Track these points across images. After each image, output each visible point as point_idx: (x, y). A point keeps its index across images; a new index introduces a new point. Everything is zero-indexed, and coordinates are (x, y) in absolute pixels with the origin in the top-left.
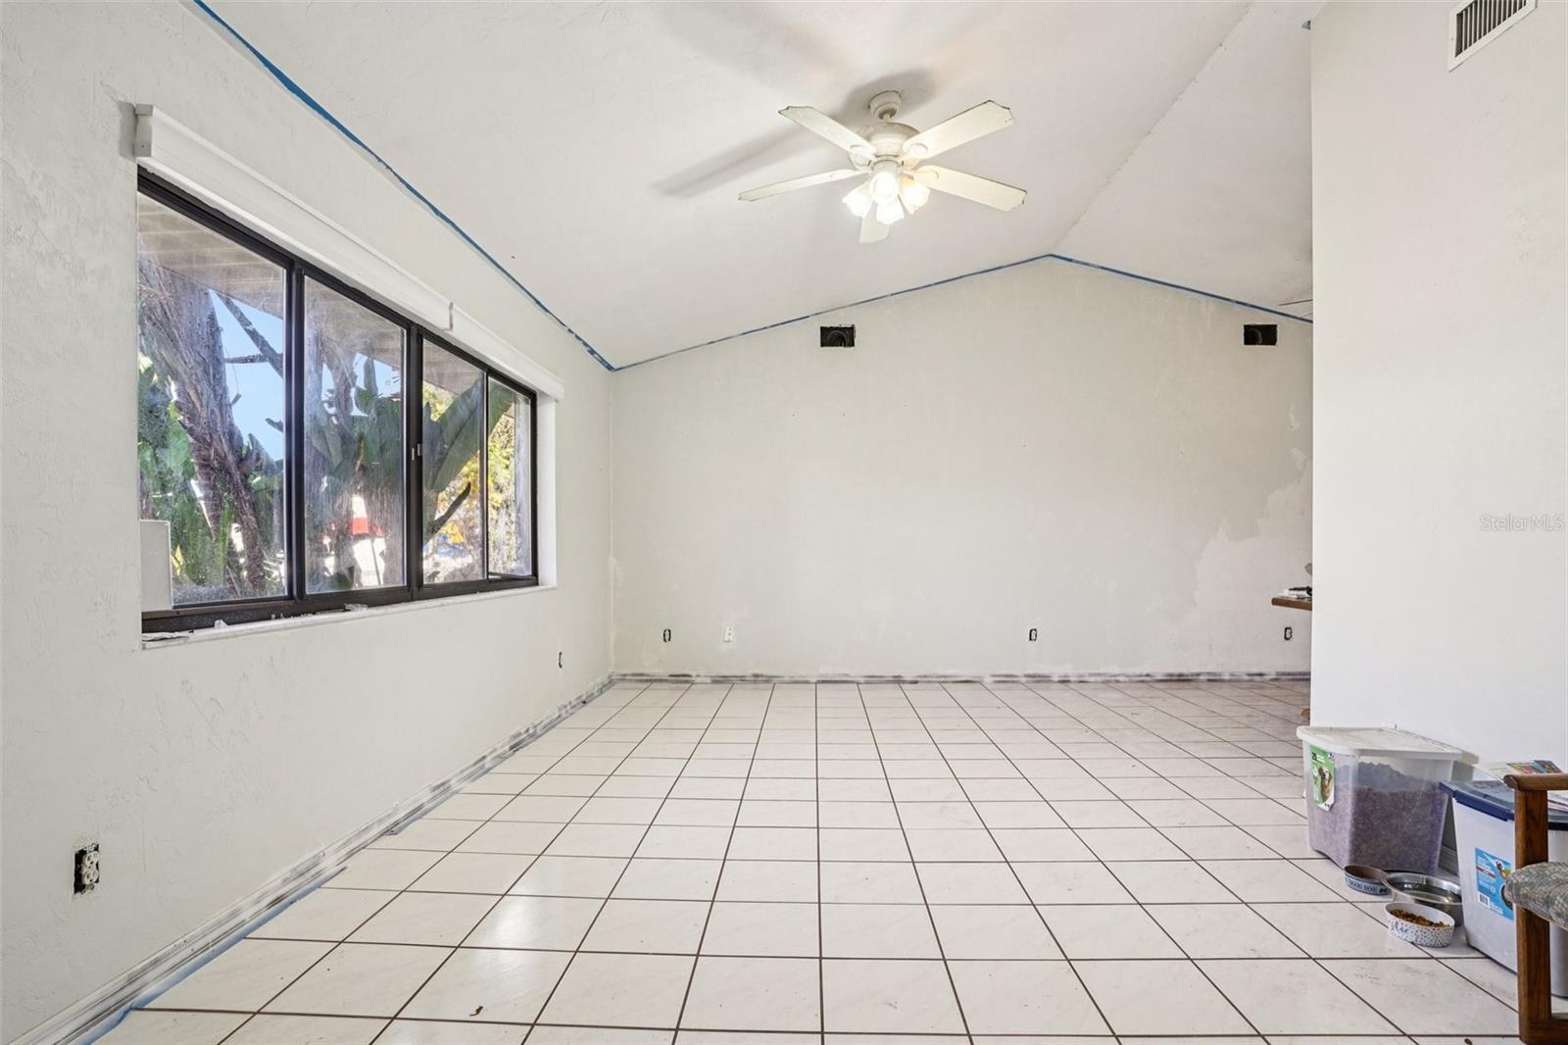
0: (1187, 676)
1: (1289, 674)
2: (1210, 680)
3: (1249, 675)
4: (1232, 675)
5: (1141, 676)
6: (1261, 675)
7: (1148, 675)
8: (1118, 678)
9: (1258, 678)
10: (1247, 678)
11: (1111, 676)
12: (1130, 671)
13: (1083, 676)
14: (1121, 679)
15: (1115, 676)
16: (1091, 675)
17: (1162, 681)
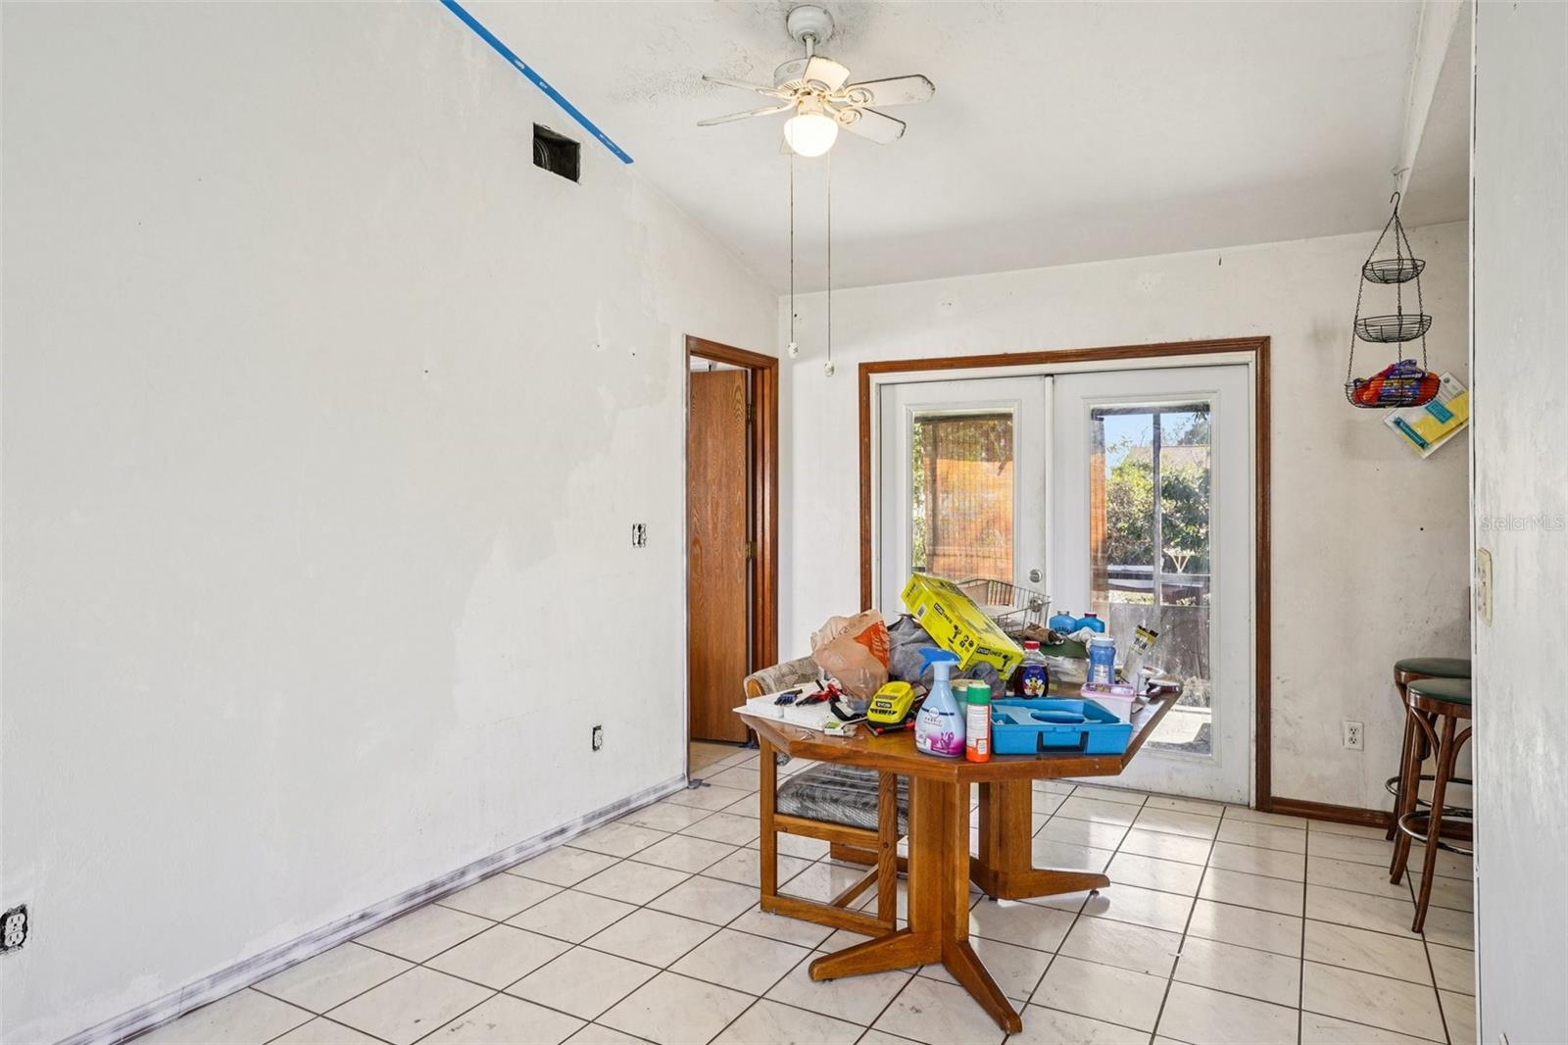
0: (443, 884)
1: (600, 815)
2: (485, 877)
3: (546, 839)
4: (520, 849)
5: (347, 925)
6: (563, 831)
7: (363, 917)
8: (290, 957)
9: (558, 840)
10: (543, 846)
11: (275, 957)
12: (319, 923)
13: (192, 994)
14: (299, 954)
15: (282, 954)
16: (216, 979)
17: (394, 918)
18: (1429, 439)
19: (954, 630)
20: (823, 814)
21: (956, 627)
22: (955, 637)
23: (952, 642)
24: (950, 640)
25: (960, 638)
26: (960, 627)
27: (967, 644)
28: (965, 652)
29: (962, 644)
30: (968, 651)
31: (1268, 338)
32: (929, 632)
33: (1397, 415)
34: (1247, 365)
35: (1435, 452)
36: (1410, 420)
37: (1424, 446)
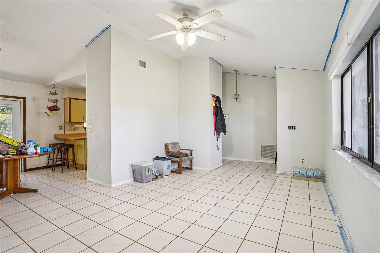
21: (13, 140)
25: (14, 142)
31: (25, 98)
32: (5, 142)
33: (45, 111)
34: (21, 101)
35: (50, 117)
36: (47, 112)
37: (49, 116)
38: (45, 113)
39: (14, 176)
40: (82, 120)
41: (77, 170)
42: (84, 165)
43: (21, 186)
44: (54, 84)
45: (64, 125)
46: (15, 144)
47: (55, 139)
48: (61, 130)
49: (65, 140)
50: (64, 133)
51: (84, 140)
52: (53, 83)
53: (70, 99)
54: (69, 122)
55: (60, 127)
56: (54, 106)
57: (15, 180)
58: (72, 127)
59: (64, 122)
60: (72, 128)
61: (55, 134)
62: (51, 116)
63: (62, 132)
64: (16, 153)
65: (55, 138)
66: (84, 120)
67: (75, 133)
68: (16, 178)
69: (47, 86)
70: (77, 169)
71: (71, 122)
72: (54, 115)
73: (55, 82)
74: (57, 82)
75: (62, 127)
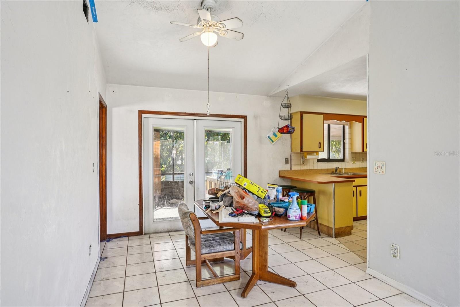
18: (274, 141)
19: (258, 189)
20: (217, 250)
21: (259, 188)
22: (259, 190)
23: (258, 192)
24: (257, 191)
25: (260, 191)
26: (260, 188)
27: (264, 192)
28: (263, 194)
29: (262, 192)
30: (264, 194)
31: (246, 116)
32: (249, 190)
33: (268, 135)
34: (241, 122)
35: (275, 144)
36: (270, 137)
37: (273, 142)
38: (268, 137)
39: (261, 249)
40: (318, 147)
41: (320, 235)
42: (332, 229)
43: (269, 270)
44: (287, 90)
45: (291, 155)
46: (261, 193)
47: (279, 178)
48: (287, 164)
49: (292, 180)
50: (291, 169)
51: (333, 184)
52: (285, 88)
53: (302, 113)
54: (300, 151)
55: (286, 159)
56: (287, 126)
57: (262, 256)
58: (300, 159)
59: (291, 152)
60: (301, 161)
61: (280, 170)
62: (276, 141)
63: (287, 167)
64: (269, 214)
65: (280, 176)
66: (320, 147)
67: (304, 169)
68: (264, 255)
69: (270, 96)
70: (320, 233)
71: (303, 151)
72: (279, 139)
73: (288, 87)
74: (291, 85)
75: (288, 159)
